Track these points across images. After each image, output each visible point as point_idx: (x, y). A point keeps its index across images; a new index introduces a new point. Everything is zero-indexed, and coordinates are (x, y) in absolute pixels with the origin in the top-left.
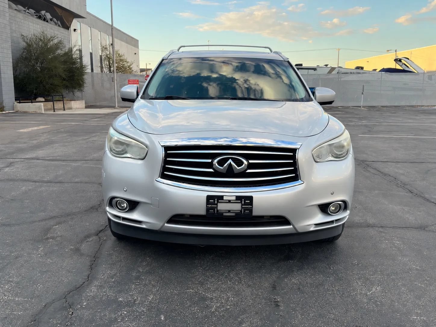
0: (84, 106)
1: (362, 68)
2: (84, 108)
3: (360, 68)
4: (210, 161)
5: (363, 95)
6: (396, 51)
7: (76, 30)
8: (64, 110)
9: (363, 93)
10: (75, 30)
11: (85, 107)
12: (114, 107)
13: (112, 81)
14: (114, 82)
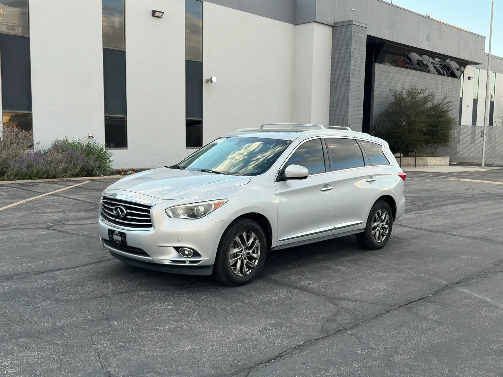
0: (448, 162)
2: (447, 166)
4: (113, 208)
7: (471, 78)
8: (415, 167)
10: (469, 78)
11: (449, 165)
12: (479, 165)
13: (481, 136)
14: (483, 136)
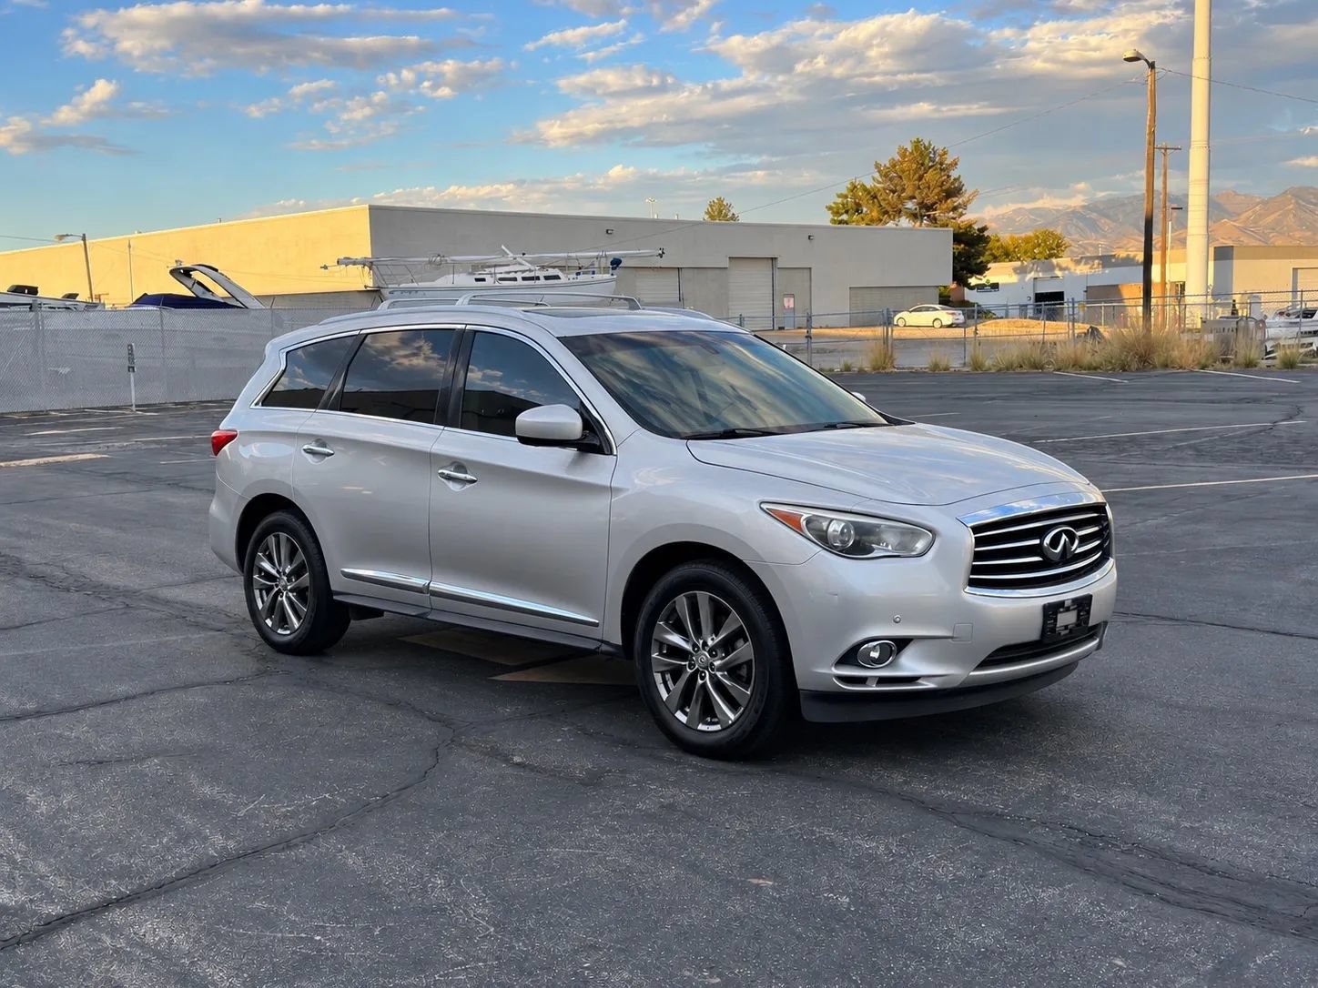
1: (33, 291)
3: (26, 291)
4: (1037, 542)
5: (132, 374)
6: (84, 239)
9: (131, 369)
